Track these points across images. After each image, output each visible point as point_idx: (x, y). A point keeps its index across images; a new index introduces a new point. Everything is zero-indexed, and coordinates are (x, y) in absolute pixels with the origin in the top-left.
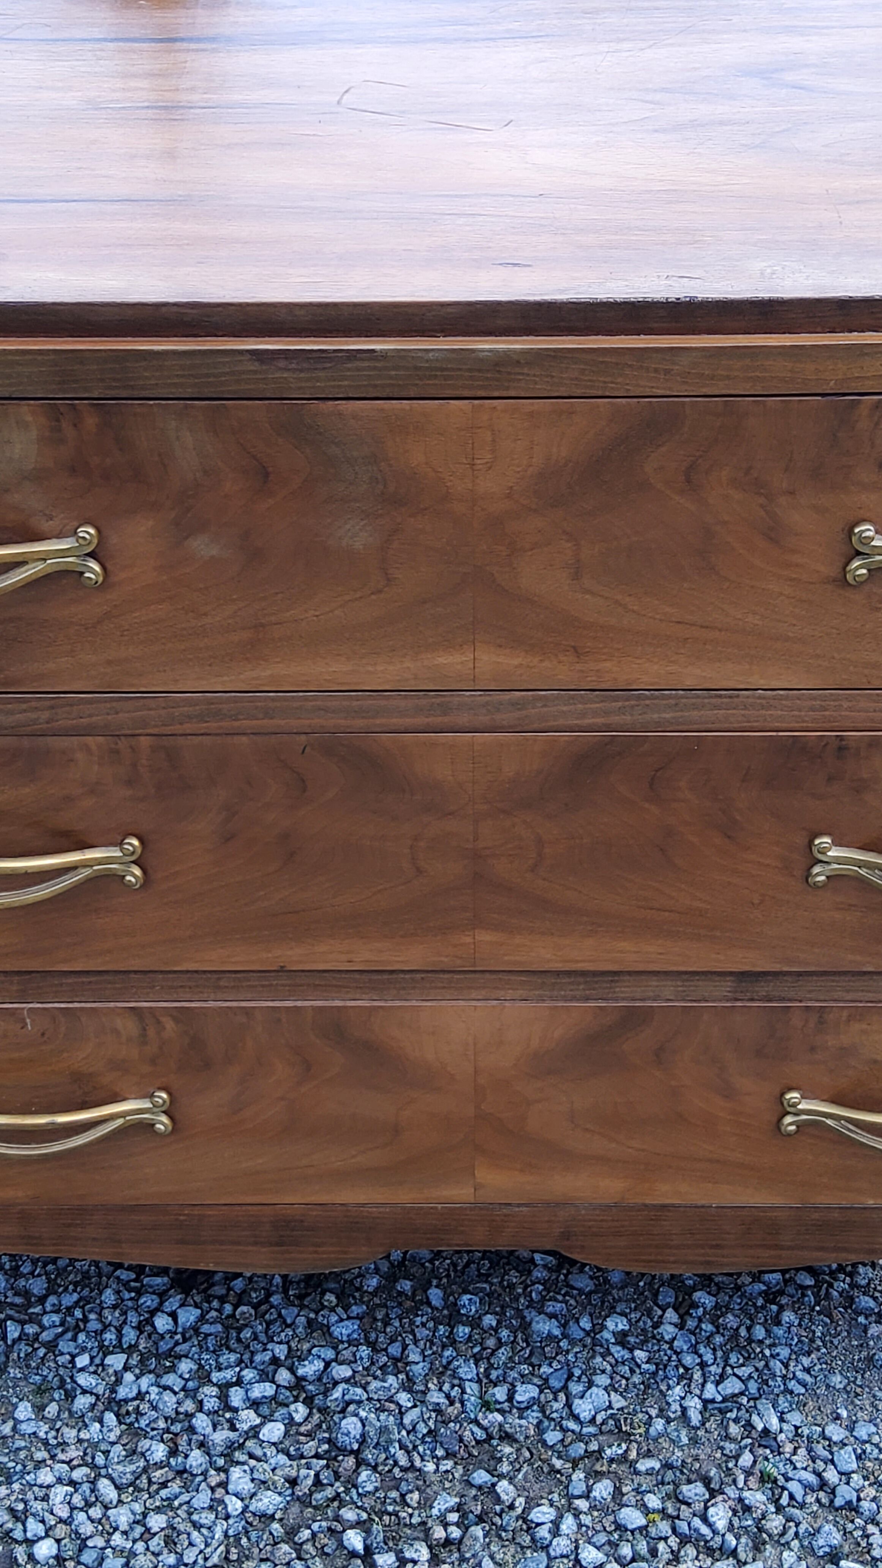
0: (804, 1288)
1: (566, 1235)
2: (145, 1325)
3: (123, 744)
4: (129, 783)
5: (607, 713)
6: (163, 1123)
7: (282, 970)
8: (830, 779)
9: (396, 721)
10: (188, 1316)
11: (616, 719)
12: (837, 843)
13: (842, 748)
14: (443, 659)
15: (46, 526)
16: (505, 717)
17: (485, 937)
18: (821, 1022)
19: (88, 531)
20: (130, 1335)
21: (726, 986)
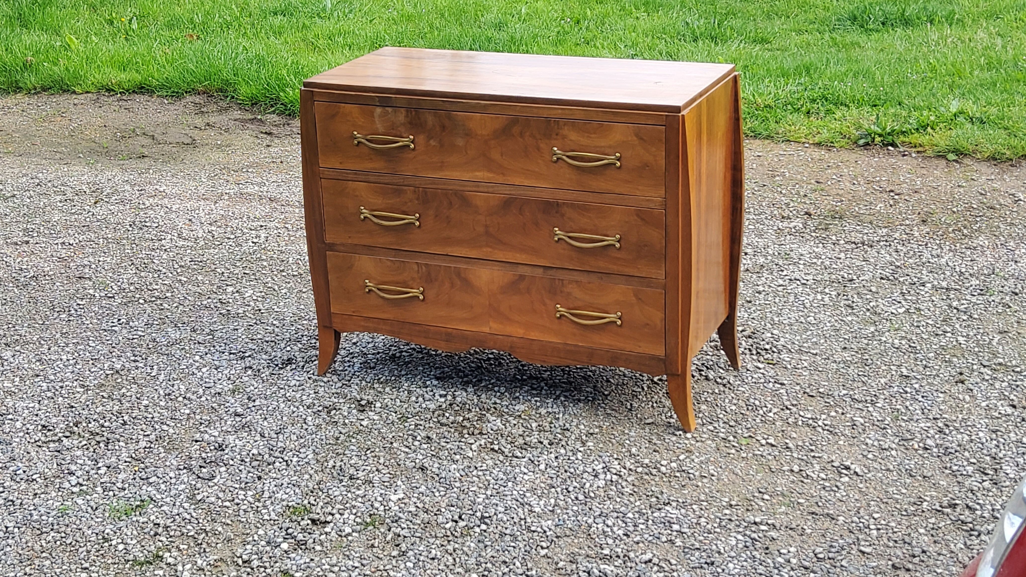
0: (589, 400)
1: (511, 347)
2: (424, 383)
3: (417, 189)
4: (418, 199)
5: (510, 190)
6: (421, 297)
7: (447, 255)
8: (557, 212)
9: (469, 189)
10: (435, 382)
11: (512, 192)
12: (559, 230)
13: (558, 204)
14: (477, 174)
15: (405, 135)
16: (491, 190)
17: (490, 250)
18: (563, 283)
19: (412, 137)
20: (419, 383)
21: (541, 271)
